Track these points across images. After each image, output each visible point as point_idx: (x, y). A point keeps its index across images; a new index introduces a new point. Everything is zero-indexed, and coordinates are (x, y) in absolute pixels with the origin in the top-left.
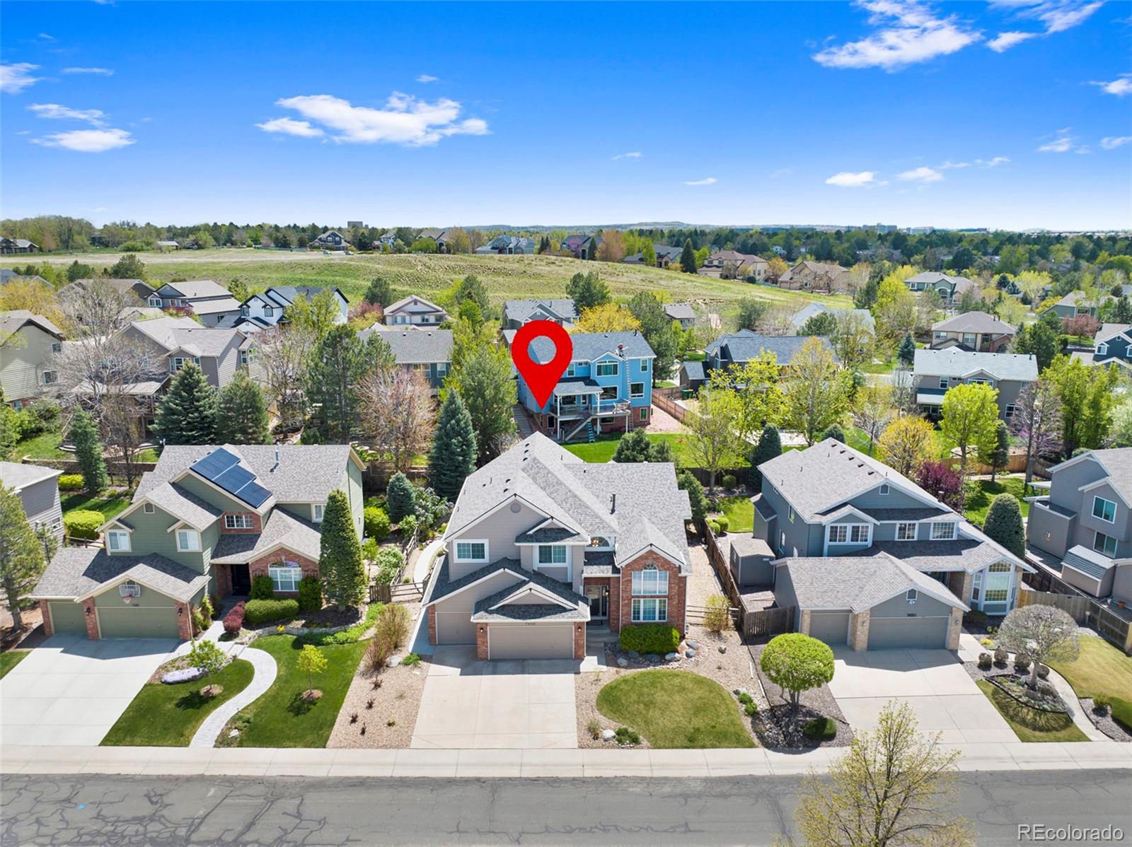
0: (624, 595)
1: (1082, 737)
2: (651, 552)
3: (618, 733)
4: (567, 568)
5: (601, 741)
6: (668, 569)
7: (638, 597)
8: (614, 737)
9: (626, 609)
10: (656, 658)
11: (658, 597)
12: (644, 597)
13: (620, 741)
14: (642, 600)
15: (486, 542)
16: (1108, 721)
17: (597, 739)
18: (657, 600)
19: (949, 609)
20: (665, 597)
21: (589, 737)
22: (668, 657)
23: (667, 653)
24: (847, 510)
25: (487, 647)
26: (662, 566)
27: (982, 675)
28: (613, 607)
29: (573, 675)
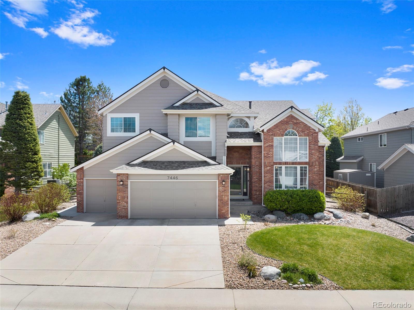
0: (267, 161)
2: (291, 117)
3: (285, 270)
4: (210, 142)
5: (259, 281)
6: (307, 135)
7: (280, 163)
8: (279, 275)
9: (268, 176)
10: (304, 216)
11: (300, 163)
12: (286, 163)
13: (289, 279)
14: (283, 167)
15: (137, 116)
17: (254, 277)
18: (299, 167)
20: (306, 163)
21: (242, 276)
22: (317, 216)
23: (316, 213)
25: (127, 203)
26: (303, 131)
28: (255, 178)
29: (217, 227)
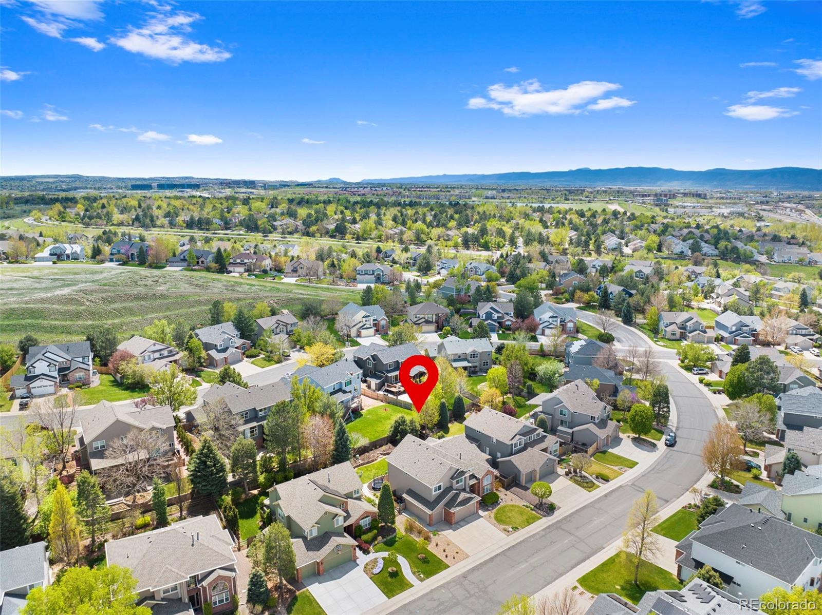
1: (599, 486)
3: (512, 528)
13: (515, 530)
15: (442, 484)
16: (600, 480)
17: (509, 532)
19: (555, 460)
24: (518, 437)
27: (568, 477)
